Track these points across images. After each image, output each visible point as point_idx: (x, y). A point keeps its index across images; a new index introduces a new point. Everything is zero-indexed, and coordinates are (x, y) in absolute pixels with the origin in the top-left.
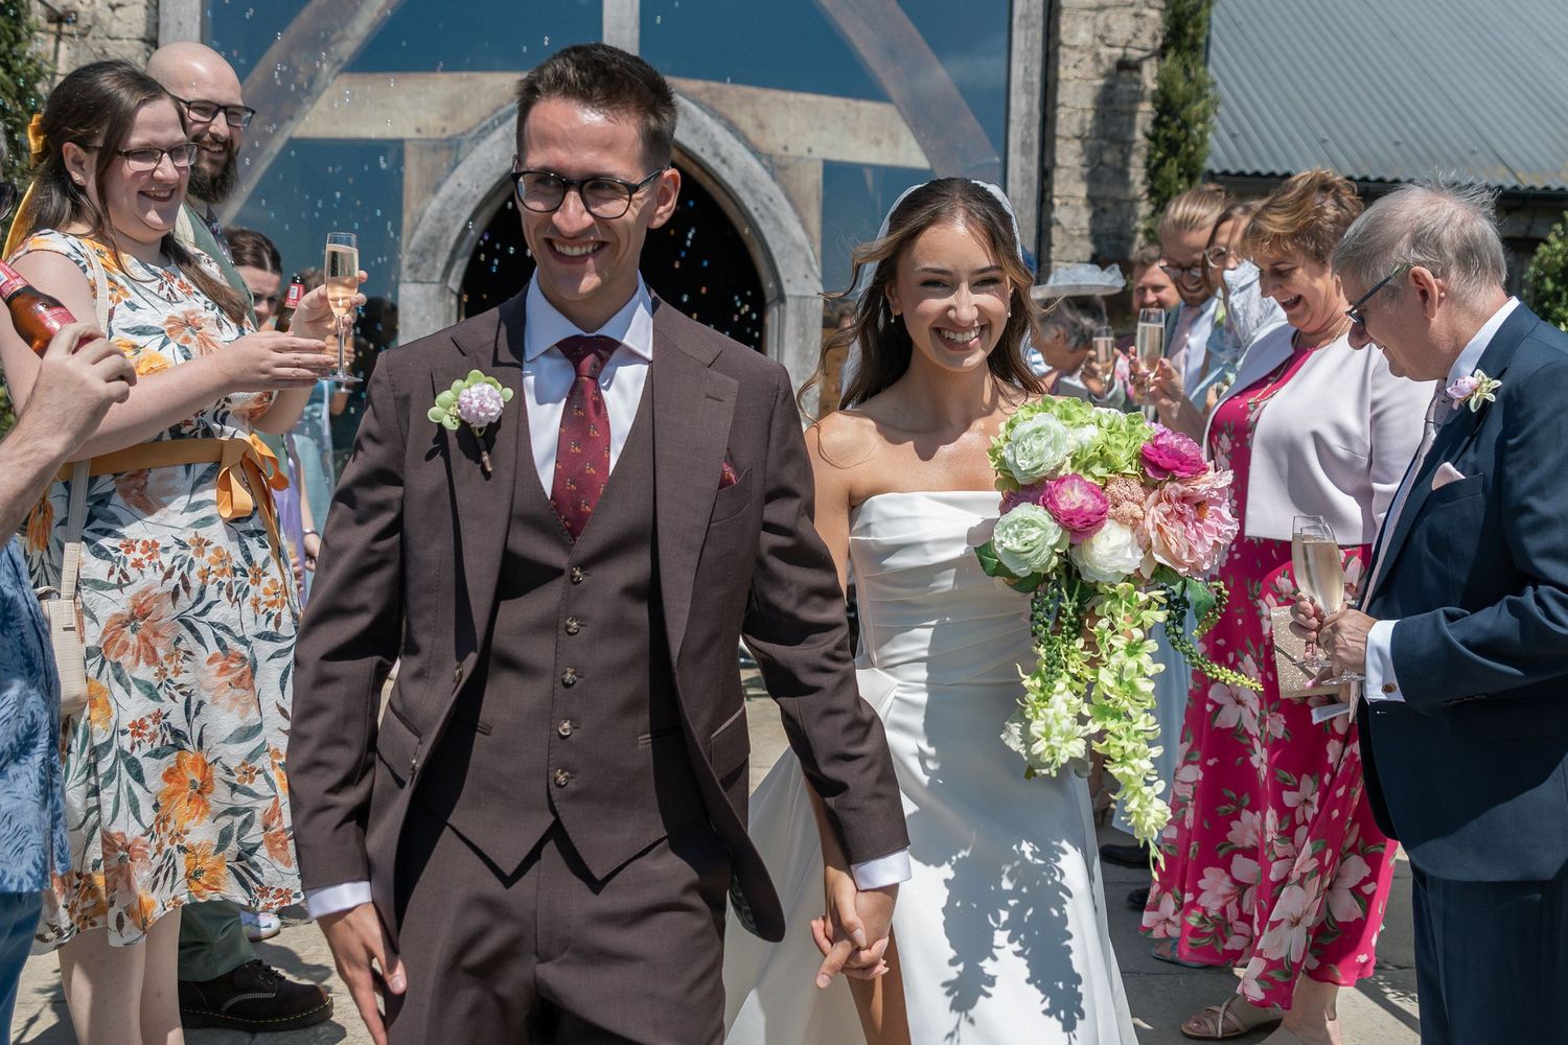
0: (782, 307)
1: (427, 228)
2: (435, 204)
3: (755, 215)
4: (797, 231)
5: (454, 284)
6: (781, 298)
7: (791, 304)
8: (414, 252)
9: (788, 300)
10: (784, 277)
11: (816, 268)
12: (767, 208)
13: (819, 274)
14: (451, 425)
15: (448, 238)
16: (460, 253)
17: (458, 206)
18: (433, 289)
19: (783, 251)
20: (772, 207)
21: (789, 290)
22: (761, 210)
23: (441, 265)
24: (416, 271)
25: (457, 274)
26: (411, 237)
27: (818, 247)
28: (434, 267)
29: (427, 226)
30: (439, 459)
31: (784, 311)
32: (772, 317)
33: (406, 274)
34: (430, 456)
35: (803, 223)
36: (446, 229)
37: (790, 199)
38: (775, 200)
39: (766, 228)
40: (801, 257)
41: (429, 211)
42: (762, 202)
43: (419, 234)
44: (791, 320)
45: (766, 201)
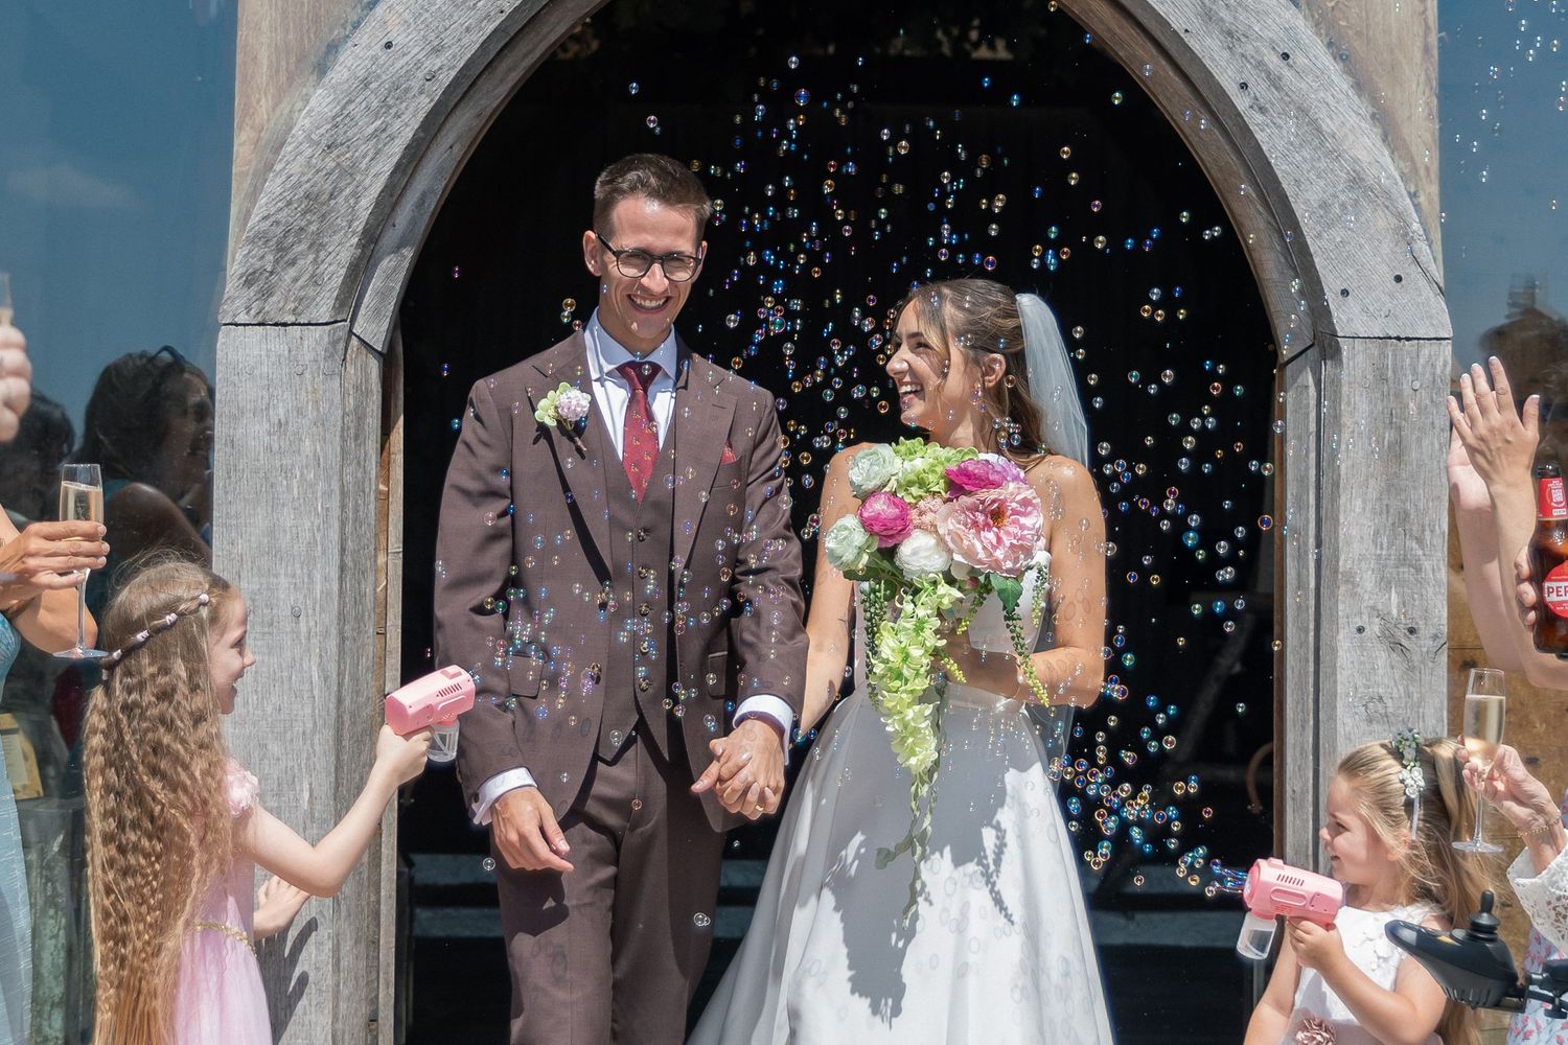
0: (1327, 369)
1: (295, 168)
2: (320, 101)
3: (1241, 103)
4: (1365, 147)
5: (375, 324)
6: (1324, 344)
7: (1355, 362)
8: (261, 238)
9: (1345, 346)
10: (1331, 285)
11: (1431, 256)
12: (1275, 82)
13: (1438, 272)
14: (551, 423)
15: (356, 196)
16: (390, 237)
17: (385, 104)
18: (315, 340)
19: (1324, 205)
20: (1287, 74)
21: (1347, 318)
22: (1259, 87)
23: (335, 268)
24: (266, 294)
25: (382, 295)
26: (253, 196)
27: (1431, 191)
28: (315, 280)
29: (296, 165)
30: (543, 442)
31: (1336, 383)
32: (1297, 399)
33: (235, 300)
34: (536, 441)
35: (1386, 123)
36: (348, 172)
37: (1343, 57)
38: (1299, 59)
39: (1274, 138)
40: (1382, 221)
41: (303, 122)
42: (1260, 65)
43: (274, 186)
44: (1358, 410)
45: (1273, 61)
